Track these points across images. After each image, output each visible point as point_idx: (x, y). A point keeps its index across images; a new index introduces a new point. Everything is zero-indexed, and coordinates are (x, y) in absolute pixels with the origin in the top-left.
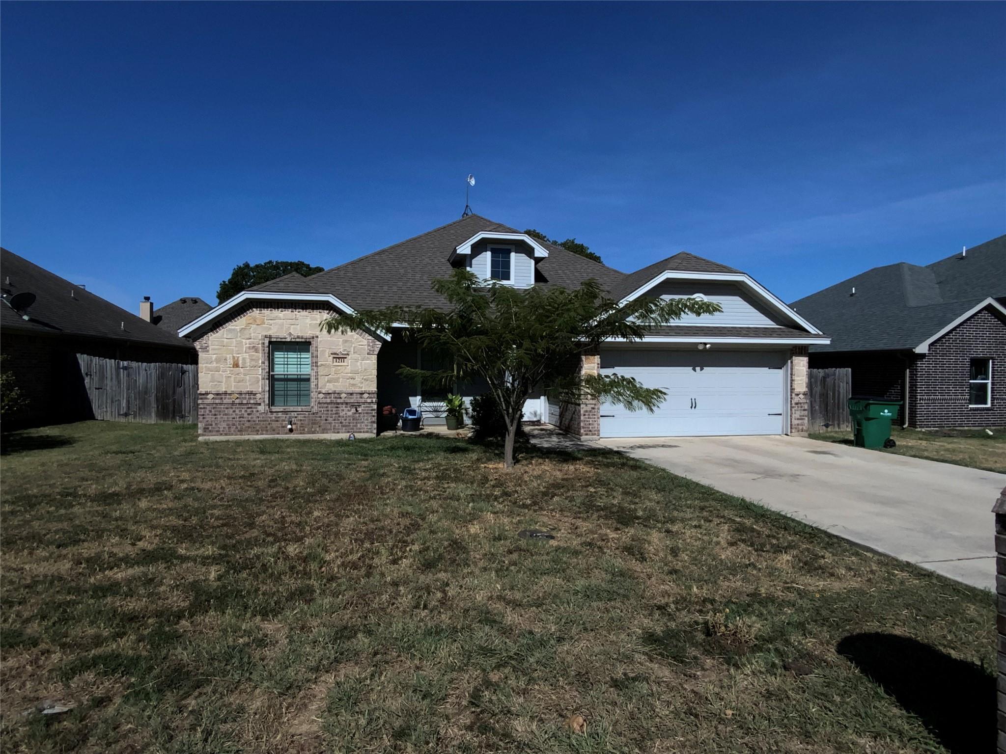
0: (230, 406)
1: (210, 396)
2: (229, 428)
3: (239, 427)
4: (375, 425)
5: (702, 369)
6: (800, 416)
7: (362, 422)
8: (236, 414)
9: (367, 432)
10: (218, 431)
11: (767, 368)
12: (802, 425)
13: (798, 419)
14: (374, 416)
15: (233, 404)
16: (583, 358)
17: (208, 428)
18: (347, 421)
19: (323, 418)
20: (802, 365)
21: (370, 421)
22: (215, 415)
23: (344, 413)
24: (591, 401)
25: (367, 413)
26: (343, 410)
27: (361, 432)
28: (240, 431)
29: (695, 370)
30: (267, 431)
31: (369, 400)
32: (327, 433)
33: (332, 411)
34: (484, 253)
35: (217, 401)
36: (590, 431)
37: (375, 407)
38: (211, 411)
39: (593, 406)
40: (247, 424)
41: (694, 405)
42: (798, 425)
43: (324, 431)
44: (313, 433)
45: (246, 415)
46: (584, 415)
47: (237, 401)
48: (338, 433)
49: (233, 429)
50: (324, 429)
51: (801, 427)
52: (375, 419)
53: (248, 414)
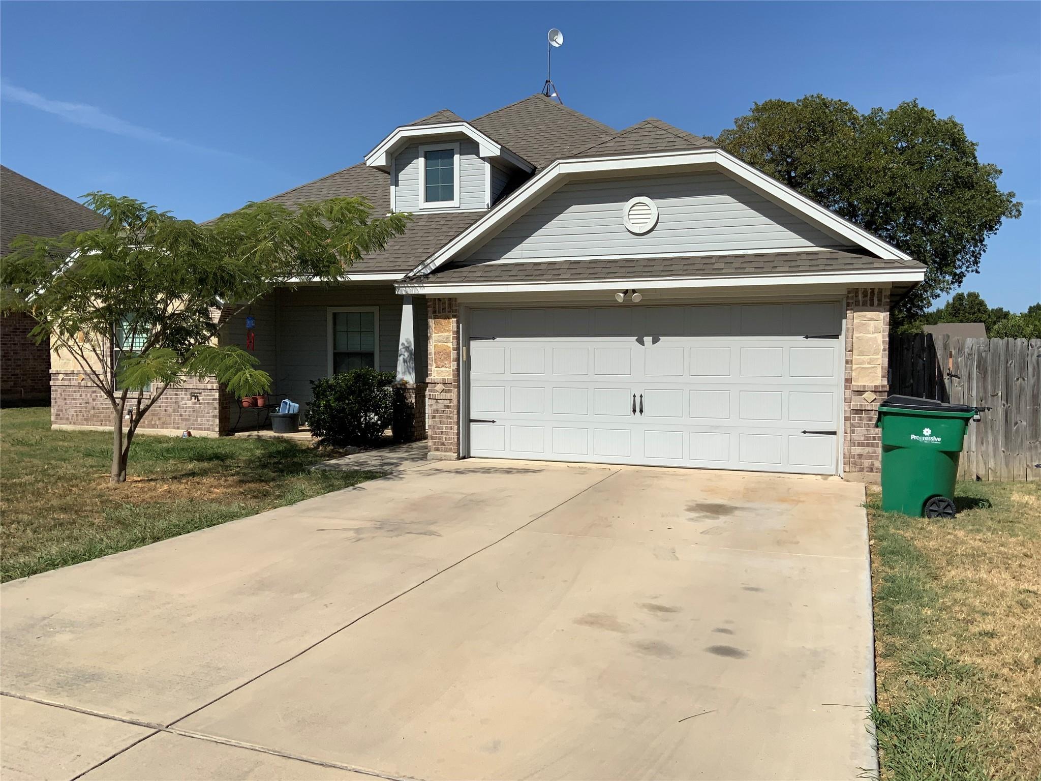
0: (77, 389)
1: (61, 377)
2: (77, 415)
3: (85, 415)
4: (217, 421)
5: (655, 341)
6: (867, 438)
7: (203, 416)
8: (83, 399)
9: (208, 429)
10: (68, 419)
11: (801, 338)
12: (871, 457)
13: (859, 444)
14: (215, 408)
15: (80, 386)
16: (431, 322)
17: (59, 415)
18: (187, 413)
19: (163, 408)
20: (871, 329)
21: (211, 414)
22: (65, 399)
23: (183, 402)
24: (444, 395)
25: (208, 404)
26: (182, 399)
27: (201, 429)
28: (86, 420)
29: (641, 342)
30: (110, 421)
31: (209, 387)
32: (167, 428)
33: (171, 399)
34: (415, 161)
35: (66, 383)
36: (443, 444)
37: (217, 395)
38: (61, 395)
39: (447, 403)
40: (92, 412)
41: (638, 408)
42: (860, 456)
43: (164, 425)
44: (153, 426)
45: (91, 401)
46: (434, 417)
47: (83, 383)
48: (178, 428)
49: (80, 417)
50: (163, 423)
51: (867, 463)
52: (217, 412)
53: (93, 400)
